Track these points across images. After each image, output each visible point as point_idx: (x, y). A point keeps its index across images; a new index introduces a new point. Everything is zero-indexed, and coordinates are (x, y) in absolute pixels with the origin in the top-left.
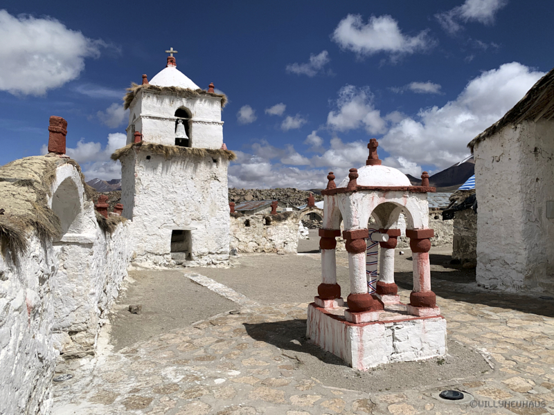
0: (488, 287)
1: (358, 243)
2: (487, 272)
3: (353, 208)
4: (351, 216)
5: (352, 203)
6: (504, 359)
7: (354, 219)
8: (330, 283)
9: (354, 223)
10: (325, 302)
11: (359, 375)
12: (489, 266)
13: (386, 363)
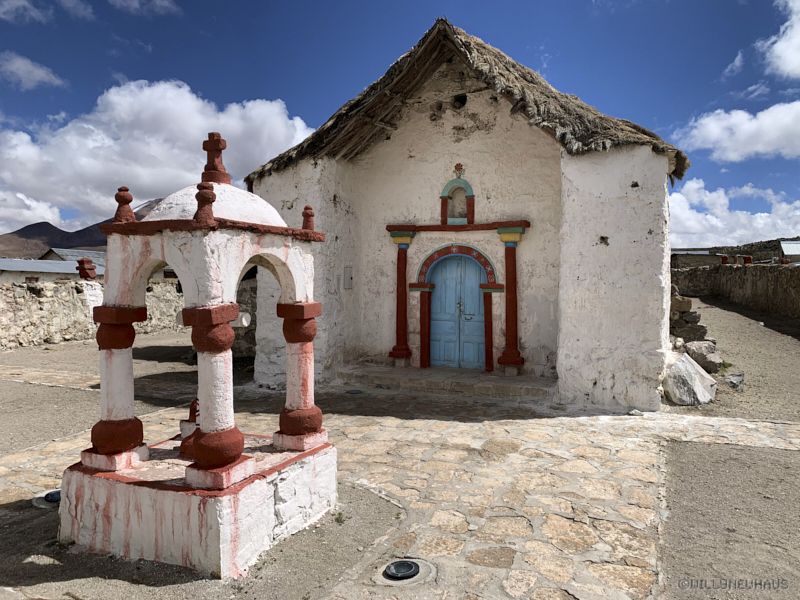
0: (275, 386)
1: (223, 332)
2: (270, 366)
3: (212, 261)
4: (208, 278)
5: (209, 251)
6: (399, 488)
7: (215, 283)
8: (124, 418)
9: (214, 292)
10: (117, 458)
11: (240, 589)
12: (274, 357)
13: (268, 548)
